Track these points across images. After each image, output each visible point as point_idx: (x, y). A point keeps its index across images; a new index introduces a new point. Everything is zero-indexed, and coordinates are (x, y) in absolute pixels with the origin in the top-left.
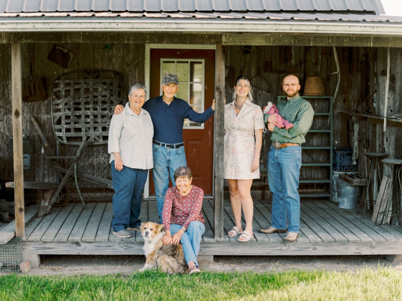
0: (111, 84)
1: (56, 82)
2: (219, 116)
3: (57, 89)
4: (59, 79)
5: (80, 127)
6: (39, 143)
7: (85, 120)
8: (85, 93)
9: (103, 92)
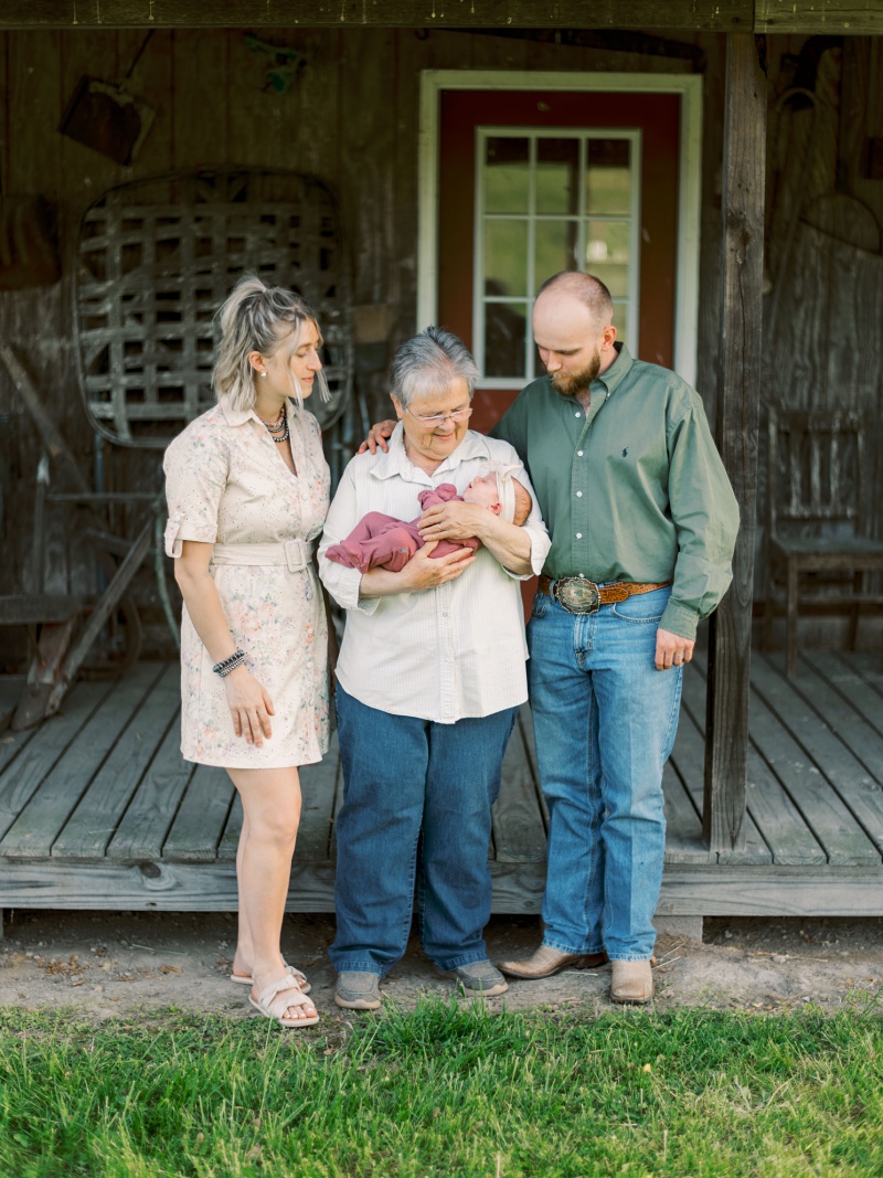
0: (295, 222)
1: (92, 215)
2: (739, 340)
3: (92, 241)
4: (102, 204)
5: (179, 383)
6: (32, 441)
7: (198, 358)
8: (198, 255)
9: (264, 253)
